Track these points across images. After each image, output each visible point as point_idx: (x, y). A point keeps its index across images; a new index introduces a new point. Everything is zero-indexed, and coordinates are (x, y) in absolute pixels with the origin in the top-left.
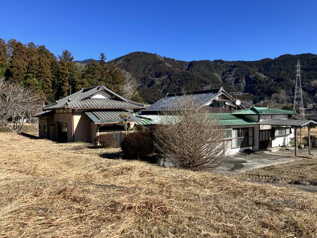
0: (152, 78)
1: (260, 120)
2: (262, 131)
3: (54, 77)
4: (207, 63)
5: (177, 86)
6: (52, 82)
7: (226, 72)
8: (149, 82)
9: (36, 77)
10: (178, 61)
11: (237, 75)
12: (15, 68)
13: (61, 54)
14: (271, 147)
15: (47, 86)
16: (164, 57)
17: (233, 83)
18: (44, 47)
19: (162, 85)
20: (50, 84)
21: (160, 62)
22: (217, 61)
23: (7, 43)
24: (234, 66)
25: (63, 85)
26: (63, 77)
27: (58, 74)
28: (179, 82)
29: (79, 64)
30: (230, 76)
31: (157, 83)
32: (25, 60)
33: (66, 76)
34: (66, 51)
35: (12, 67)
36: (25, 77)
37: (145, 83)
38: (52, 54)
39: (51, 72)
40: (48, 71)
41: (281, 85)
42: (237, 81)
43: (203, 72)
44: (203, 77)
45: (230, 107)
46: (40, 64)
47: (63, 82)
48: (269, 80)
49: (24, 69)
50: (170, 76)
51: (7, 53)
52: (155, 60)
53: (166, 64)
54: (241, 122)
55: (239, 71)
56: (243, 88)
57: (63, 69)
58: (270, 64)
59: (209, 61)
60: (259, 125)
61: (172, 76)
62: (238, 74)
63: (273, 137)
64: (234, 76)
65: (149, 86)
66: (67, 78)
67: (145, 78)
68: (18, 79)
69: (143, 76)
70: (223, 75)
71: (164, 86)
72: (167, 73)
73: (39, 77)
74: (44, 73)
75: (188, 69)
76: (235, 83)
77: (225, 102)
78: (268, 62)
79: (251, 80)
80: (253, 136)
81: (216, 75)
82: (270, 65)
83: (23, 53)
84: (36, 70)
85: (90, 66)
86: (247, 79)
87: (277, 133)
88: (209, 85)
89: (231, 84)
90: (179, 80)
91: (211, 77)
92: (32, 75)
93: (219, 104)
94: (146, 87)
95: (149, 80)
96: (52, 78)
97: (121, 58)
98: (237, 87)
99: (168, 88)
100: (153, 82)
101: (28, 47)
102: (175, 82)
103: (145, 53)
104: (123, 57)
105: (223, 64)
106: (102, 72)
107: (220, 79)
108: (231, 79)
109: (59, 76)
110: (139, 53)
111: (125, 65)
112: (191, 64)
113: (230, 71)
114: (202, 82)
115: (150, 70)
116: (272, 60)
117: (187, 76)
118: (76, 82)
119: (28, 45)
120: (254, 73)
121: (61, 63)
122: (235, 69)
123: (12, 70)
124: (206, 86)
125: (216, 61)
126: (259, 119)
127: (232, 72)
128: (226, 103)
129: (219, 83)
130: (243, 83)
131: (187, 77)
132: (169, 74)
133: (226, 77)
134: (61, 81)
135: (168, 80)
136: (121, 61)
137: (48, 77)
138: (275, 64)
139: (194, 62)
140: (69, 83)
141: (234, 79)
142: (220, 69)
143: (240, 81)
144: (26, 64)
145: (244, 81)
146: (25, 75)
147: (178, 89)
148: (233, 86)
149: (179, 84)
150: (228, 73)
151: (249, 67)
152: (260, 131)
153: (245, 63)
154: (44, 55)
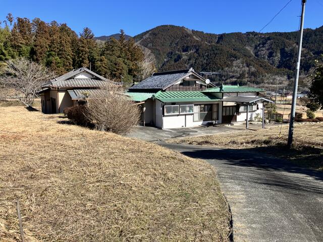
0: (179, 53)
1: (224, 98)
2: (226, 107)
3: (75, 54)
4: (238, 35)
5: (205, 60)
6: (73, 59)
7: (260, 44)
8: (176, 57)
9: (58, 55)
10: (207, 34)
11: (271, 48)
12: (38, 47)
13: (82, 31)
14: (236, 121)
15: (68, 64)
16: (192, 30)
17: (267, 57)
18: (65, 25)
19: (189, 60)
20: (71, 61)
21: (188, 35)
22: (250, 33)
23: (31, 22)
24: (269, 39)
25: (83, 62)
26: (82, 54)
27: (78, 52)
28: (208, 56)
29: (99, 41)
30: (264, 49)
31: (184, 57)
32: (48, 39)
33: (86, 54)
34: (87, 28)
35: (36, 46)
36: (48, 55)
37: (171, 58)
38: (73, 32)
39: (72, 50)
40: (69, 49)
41: (321, 59)
42: (271, 55)
43: (234, 45)
44: (233, 51)
45: (201, 85)
46: (61, 43)
47: (83, 59)
48: (308, 53)
49: (46, 47)
50: (197, 50)
51: (32, 32)
52: (183, 33)
53: (194, 37)
54: (207, 99)
55: (274, 44)
56: (277, 63)
57: (83, 47)
58: (311, 36)
59: (241, 33)
60: (223, 102)
61: (200, 51)
62: (273, 46)
63: (238, 113)
64: (268, 49)
65: (176, 61)
66: (87, 55)
67: (172, 53)
68: (41, 57)
69: (169, 50)
70: (256, 48)
71: (191, 61)
72: (195, 46)
73: (60, 54)
74: (65, 51)
75: (218, 42)
76: (268, 57)
77: (195, 81)
78: (308, 33)
79: (287, 53)
80: (218, 112)
81: (248, 48)
82: (309, 37)
83: (46, 32)
84: (58, 48)
85: (109, 43)
86: (283, 52)
87: (242, 109)
88: (239, 59)
89: (264, 58)
90: (207, 54)
91: (242, 51)
92: (54, 53)
93: (189, 83)
94: (173, 62)
95: (176, 54)
96: (72, 55)
97: (147, 32)
98: (271, 62)
99: (195, 63)
100: (179, 57)
101: (51, 26)
102: (203, 57)
103: (173, 27)
104: (150, 31)
105: (256, 37)
106: (122, 49)
107: (252, 52)
108: (264, 52)
109: (79, 53)
110: (166, 26)
111: (152, 39)
112: (221, 37)
113: (264, 44)
114: (232, 56)
115: (177, 44)
116: (312, 30)
117: (216, 49)
118: (95, 59)
119: (52, 24)
120: (290, 45)
121: (80, 40)
122: (269, 41)
123: (36, 49)
124: (237, 60)
125: (248, 34)
126: (223, 96)
127: (266, 45)
128: (197, 82)
129: (250, 57)
130: (277, 57)
131: (216, 51)
132: (197, 48)
133: (259, 50)
134: (81, 59)
135: (196, 55)
136: (147, 36)
137: (69, 55)
138: (316, 35)
139: (224, 34)
140: (89, 60)
141: (267, 52)
142: (253, 41)
143: (274, 54)
144: (48, 42)
145: (279, 55)
146: (48, 53)
147: (206, 64)
148: (266, 60)
149: (207, 58)
150: (261, 46)
151: (285, 39)
152: (223, 107)
153: (281, 34)
154: (65, 33)
